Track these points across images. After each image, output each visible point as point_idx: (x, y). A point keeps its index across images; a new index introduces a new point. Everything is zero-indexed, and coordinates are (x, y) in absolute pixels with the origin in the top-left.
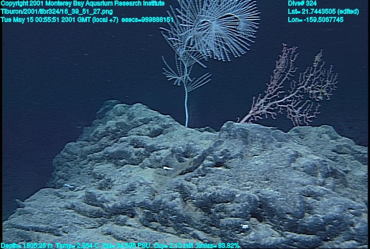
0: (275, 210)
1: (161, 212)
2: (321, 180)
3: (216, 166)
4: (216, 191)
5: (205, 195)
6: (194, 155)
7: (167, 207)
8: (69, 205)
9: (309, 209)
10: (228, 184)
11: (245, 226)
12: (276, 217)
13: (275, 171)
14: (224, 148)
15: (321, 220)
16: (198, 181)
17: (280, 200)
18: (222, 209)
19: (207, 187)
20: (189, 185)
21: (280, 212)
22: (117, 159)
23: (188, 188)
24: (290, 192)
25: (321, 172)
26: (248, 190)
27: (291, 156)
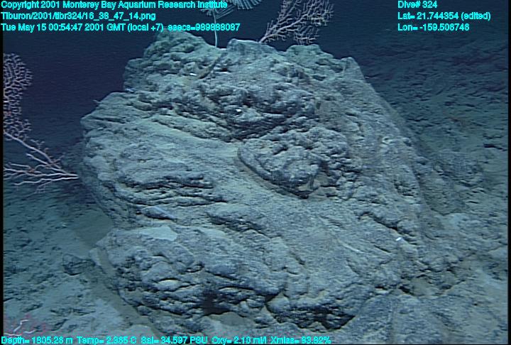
1: (188, 104)
3: (222, 71)
4: (221, 88)
5: (215, 91)
6: (209, 63)
7: (192, 101)
8: (129, 103)
9: (278, 98)
10: (230, 83)
11: (239, 110)
12: (258, 103)
13: (260, 73)
14: (228, 58)
15: (285, 104)
16: (211, 82)
17: (261, 92)
18: (225, 100)
19: (216, 85)
21: (260, 100)
22: (162, 70)
23: (204, 87)
24: (267, 87)
25: (290, 73)
26: (242, 86)
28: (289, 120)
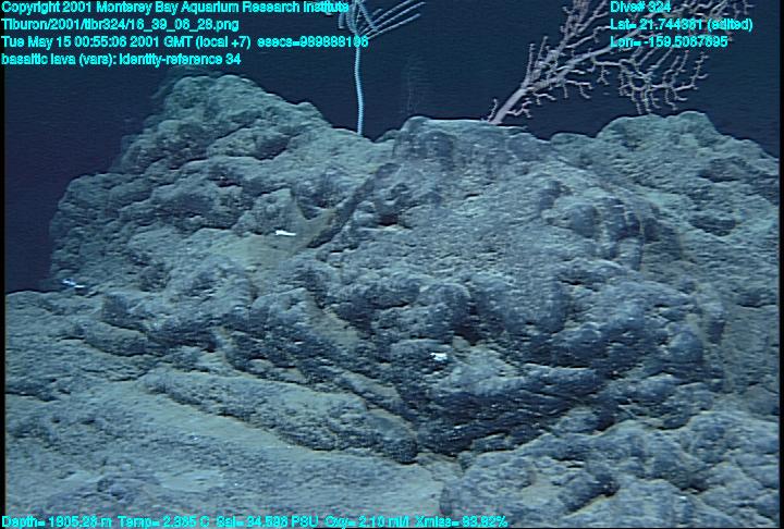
0: (501, 317)
1: (269, 335)
2: (607, 244)
3: (381, 224)
4: (379, 282)
5: (357, 291)
6: (338, 199)
7: (280, 322)
8: (70, 329)
9: (573, 311)
10: (406, 265)
11: (440, 357)
12: (505, 332)
13: (507, 230)
14: (399, 182)
15: (598, 332)
16: (342, 260)
17: (514, 294)
18: (392, 322)
19: (360, 273)
20: (325, 270)
21: (513, 322)
22: (184, 215)
23: (322, 277)
24: (535, 276)
25: (608, 226)
26: (450, 275)
27: (542, 194)
28: (613, 388)
